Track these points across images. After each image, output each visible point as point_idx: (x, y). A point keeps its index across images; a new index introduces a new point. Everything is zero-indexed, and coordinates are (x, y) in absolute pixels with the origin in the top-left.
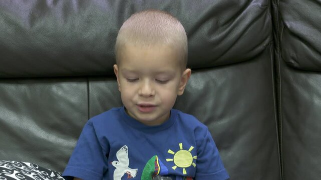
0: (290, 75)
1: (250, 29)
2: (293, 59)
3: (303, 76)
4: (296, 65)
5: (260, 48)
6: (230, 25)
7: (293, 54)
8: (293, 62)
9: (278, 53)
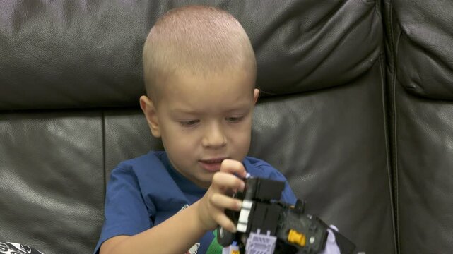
0: (411, 105)
1: (349, 36)
2: (415, 81)
3: (430, 107)
4: (419, 90)
5: (364, 65)
6: (319, 30)
7: (413, 73)
8: (415, 86)
9: (391, 72)
